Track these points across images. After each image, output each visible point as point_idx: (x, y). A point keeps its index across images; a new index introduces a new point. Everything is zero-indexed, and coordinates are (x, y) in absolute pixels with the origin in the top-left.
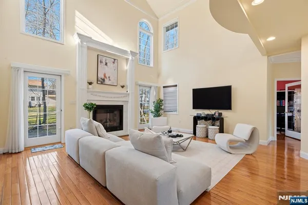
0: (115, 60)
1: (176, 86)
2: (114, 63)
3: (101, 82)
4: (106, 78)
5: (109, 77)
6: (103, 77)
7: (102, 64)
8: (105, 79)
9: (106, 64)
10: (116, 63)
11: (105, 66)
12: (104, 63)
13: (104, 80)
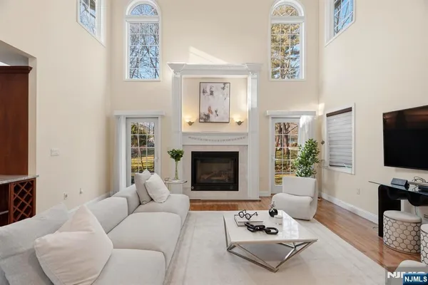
0: (225, 84)
1: (349, 110)
2: (223, 88)
3: (205, 120)
4: (212, 113)
5: (216, 111)
6: (207, 112)
7: (206, 94)
8: (211, 115)
9: (212, 93)
10: (227, 89)
11: (210, 97)
12: (209, 92)
13: (208, 116)
